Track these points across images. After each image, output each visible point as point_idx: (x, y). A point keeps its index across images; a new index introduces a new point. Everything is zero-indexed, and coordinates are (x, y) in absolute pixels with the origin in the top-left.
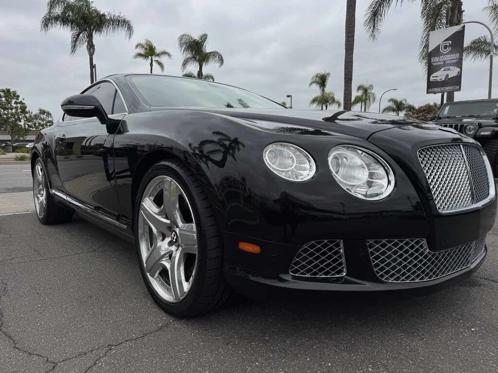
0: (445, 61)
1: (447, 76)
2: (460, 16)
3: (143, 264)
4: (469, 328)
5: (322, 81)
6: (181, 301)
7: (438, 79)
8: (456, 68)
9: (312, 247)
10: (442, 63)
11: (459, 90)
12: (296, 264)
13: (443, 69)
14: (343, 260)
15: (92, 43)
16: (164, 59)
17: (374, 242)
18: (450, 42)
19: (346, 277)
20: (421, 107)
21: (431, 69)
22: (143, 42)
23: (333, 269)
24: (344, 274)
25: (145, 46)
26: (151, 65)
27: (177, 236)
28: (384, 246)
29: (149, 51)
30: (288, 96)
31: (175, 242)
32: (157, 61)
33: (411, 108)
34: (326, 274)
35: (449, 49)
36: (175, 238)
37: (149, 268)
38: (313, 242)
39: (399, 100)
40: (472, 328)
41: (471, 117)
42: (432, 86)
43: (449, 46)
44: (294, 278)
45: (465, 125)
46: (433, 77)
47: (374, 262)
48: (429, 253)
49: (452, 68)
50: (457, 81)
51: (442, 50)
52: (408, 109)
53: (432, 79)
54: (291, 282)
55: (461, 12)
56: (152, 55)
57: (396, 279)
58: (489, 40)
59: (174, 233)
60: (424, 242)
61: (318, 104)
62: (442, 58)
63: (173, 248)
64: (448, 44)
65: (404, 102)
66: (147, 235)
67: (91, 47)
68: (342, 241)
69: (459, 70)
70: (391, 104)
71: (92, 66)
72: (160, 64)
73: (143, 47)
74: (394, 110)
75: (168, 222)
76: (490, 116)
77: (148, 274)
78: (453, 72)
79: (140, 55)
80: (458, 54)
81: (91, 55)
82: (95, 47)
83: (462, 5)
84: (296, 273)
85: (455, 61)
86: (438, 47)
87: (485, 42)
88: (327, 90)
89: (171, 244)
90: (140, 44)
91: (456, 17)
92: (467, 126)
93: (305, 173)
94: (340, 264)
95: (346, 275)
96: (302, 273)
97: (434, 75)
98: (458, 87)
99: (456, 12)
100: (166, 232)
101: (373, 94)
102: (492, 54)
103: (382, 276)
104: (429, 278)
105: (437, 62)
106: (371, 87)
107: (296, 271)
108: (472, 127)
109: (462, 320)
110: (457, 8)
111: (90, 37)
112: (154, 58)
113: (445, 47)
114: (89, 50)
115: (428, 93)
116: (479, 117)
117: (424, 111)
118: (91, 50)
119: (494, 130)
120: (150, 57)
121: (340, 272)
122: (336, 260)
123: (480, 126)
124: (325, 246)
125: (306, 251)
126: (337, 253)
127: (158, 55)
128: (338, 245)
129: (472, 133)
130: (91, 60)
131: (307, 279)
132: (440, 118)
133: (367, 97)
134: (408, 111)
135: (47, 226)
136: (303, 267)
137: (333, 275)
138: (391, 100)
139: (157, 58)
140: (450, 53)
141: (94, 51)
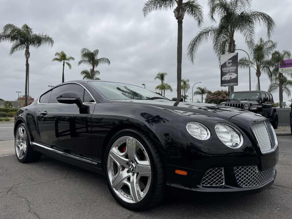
0: (229, 70)
1: (231, 78)
2: (234, 48)
3: (111, 184)
4: (276, 209)
5: (162, 77)
6: (139, 202)
7: (226, 79)
8: (235, 74)
9: (211, 171)
10: (228, 71)
11: (237, 85)
12: (204, 179)
13: (228, 74)
14: (223, 177)
15: (28, 51)
16: (71, 62)
17: (237, 168)
18: (231, 61)
19: (225, 185)
20: (215, 92)
21: (223, 74)
22: (59, 52)
23: (219, 182)
24: (224, 184)
25: (61, 54)
26: (64, 65)
27: (133, 167)
28: (240, 170)
29: (63, 57)
30: (143, 85)
31: (132, 171)
32: (67, 63)
33: (209, 93)
34: (216, 184)
35: (231, 64)
36: (132, 168)
37: (115, 186)
38: (211, 169)
39: (202, 88)
40: (277, 208)
41: (245, 100)
42: (223, 83)
43: (231, 63)
44: (203, 186)
45: (244, 104)
46: (224, 78)
47: (237, 177)
48: (259, 172)
49: (233, 74)
50: (235, 81)
51: (227, 64)
52: (208, 93)
53: (223, 79)
54: (201, 189)
55: (234, 46)
56: (64, 60)
57: (246, 186)
58: (247, 59)
59: (131, 166)
60: (256, 167)
61: (159, 90)
62: (228, 69)
63: (130, 174)
64: (230, 62)
65: (205, 89)
66: (112, 168)
67: (27, 54)
68: (223, 168)
69: (236, 75)
70: (198, 90)
71: (27, 65)
72: (69, 64)
73: (59, 55)
74: (200, 94)
75: (127, 160)
76: (255, 100)
77: (114, 189)
78: (234, 76)
79: (56, 59)
80: (235, 67)
81: (27, 59)
82: (30, 54)
83: (235, 42)
84: (203, 185)
85: (234, 70)
86: (225, 63)
87: (246, 60)
88: (165, 82)
89: (128, 172)
90: (58, 53)
91: (232, 48)
92: (244, 105)
93: (205, 136)
94: (222, 179)
95: (225, 184)
96: (206, 184)
97: (224, 77)
98: (236, 84)
99: (232, 45)
100: (125, 165)
101: (188, 85)
102: (249, 66)
103: (240, 184)
104: (259, 184)
105: (225, 70)
106: (188, 81)
107: (203, 184)
108: (247, 105)
109: (271, 205)
110: (232, 43)
111: (28, 48)
112: (66, 61)
113: (229, 63)
114: (26, 55)
115: (221, 86)
116: (249, 100)
117: (217, 94)
118: (28, 56)
119: (258, 107)
120: (63, 60)
121: (222, 183)
122: (221, 177)
123: (251, 105)
124: (216, 170)
125: (208, 173)
126: (221, 174)
127: (68, 60)
128: (221, 170)
129: (247, 108)
130: (27, 61)
131: (208, 187)
132: (230, 100)
133: (186, 86)
134: (208, 94)
135: (24, 164)
136: (207, 181)
137: (219, 184)
138: (199, 88)
139: (67, 61)
140: (231, 66)
141: (29, 56)
